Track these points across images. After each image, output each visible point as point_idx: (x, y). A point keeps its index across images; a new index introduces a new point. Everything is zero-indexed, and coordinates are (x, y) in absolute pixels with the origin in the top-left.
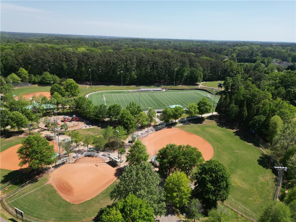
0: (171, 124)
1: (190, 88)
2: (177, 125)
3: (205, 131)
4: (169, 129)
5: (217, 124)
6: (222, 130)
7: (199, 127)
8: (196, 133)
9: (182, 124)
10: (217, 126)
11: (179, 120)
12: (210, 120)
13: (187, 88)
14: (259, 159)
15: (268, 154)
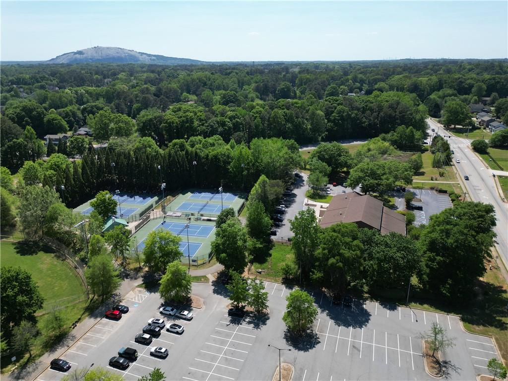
14: (16, 250)
15: (21, 240)
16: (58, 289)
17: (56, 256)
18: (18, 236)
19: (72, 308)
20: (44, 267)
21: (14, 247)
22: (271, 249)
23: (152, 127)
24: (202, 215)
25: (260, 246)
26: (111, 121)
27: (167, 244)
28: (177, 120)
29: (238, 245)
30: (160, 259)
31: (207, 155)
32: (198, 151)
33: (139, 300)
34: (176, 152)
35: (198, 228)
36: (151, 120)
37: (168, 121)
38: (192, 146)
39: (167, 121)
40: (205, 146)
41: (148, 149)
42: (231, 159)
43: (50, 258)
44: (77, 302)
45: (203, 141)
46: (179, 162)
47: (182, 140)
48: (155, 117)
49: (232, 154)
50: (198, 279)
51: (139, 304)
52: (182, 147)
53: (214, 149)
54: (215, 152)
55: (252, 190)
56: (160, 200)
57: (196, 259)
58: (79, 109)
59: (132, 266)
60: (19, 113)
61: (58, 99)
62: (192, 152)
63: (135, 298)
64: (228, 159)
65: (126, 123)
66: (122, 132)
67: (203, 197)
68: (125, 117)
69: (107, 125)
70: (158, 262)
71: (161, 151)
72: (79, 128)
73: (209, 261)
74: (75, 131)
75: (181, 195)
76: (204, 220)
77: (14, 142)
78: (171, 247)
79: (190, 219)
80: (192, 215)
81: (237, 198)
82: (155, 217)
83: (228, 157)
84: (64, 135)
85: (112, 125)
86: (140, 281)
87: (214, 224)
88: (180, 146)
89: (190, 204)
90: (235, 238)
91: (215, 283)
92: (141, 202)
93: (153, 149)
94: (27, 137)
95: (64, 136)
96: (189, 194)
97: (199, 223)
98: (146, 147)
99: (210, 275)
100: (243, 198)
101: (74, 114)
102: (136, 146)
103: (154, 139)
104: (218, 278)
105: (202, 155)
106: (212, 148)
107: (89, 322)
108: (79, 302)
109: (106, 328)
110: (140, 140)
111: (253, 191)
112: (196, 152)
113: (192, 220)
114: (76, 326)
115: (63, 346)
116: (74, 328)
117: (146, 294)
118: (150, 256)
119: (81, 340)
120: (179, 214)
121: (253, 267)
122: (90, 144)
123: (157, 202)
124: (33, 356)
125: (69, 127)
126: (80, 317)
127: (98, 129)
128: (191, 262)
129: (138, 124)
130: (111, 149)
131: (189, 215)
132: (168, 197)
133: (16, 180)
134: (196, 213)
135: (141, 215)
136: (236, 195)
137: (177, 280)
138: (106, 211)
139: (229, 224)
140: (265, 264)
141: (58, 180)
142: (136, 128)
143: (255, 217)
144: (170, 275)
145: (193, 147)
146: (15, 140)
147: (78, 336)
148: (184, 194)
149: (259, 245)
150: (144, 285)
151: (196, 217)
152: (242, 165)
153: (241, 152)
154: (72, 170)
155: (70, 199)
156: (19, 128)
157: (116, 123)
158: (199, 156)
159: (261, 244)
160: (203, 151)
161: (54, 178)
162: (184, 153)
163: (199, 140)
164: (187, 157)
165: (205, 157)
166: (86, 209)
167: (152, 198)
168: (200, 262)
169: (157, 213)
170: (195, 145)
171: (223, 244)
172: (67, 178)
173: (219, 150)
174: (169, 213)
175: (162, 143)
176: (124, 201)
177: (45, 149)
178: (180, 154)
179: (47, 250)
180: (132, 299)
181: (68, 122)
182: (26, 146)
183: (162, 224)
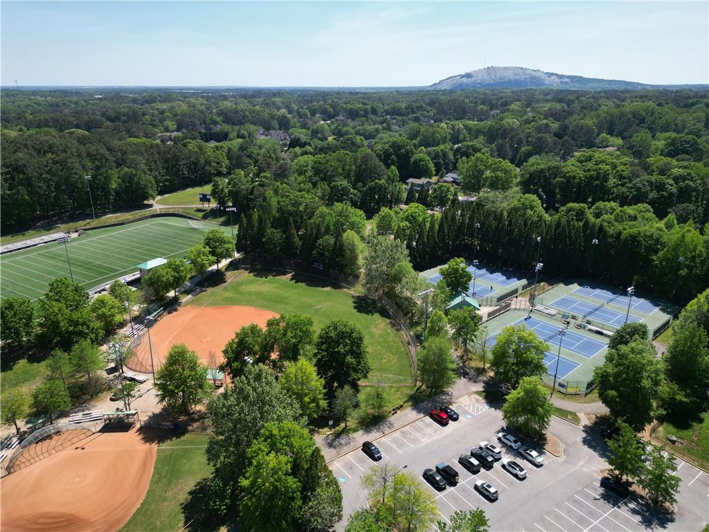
0: (168, 303)
1: (138, 217)
2: (183, 301)
3: (242, 293)
4: (174, 313)
5: (252, 274)
6: (270, 282)
7: (225, 289)
8: (231, 302)
9: (190, 296)
10: (255, 277)
12: (235, 272)
13: (130, 217)
14: (354, 305)
15: (361, 294)
16: (385, 363)
17: (391, 322)
18: (358, 290)
19: (396, 389)
20: (377, 331)
21: (353, 300)
22: (705, 411)
23: (542, 181)
24: (589, 322)
25: (684, 399)
26: (487, 168)
27: (527, 349)
28: (582, 174)
29: (642, 385)
30: (513, 367)
31: (620, 234)
32: (605, 224)
33: (473, 411)
34: (568, 222)
35: (579, 339)
36: (542, 171)
37: (568, 175)
38: (597, 215)
39: (565, 175)
40: (619, 219)
41: (529, 211)
42: (661, 245)
43: (385, 323)
44: (403, 384)
45: (618, 211)
46: (570, 237)
47: (582, 205)
48: (549, 167)
49: (665, 239)
50: (563, 413)
51: (473, 416)
52: (580, 215)
53: (634, 225)
54: (634, 230)
55: (689, 304)
56: (529, 285)
57: (566, 384)
58: (451, 149)
59: (474, 364)
60: (387, 150)
61: (430, 135)
62: (594, 225)
63: (469, 406)
64: (655, 244)
65: (506, 172)
66: (499, 184)
67: (597, 296)
68: (506, 164)
69: (481, 172)
70: (509, 370)
71: (547, 217)
72: (447, 173)
73: (586, 394)
74: (441, 177)
75: (562, 285)
76: (590, 330)
77: (376, 183)
78: (532, 355)
79: (568, 323)
80: (574, 318)
81: (657, 310)
82: (518, 307)
83: (658, 241)
84: (428, 180)
85: (488, 173)
86: (479, 387)
87: (607, 341)
88: (577, 213)
89: (573, 302)
90: (639, 373)
91: (587, 429)
92: (503, 282)
93: (535, 211)
94: (389, 178)
95: (429, 182)
96: (575, 287)
97: (581, 332)
98: (527, 208)
99: (583, 414)
100: (668, 313)
101: (445, 155)
102: (512, 206)
103: (540, 197)
104: (595, 423)
105: (611, 231)
106: (630, 223)
107: (410, 414)
108: (405, 386)
109: (428, 430)
110: (521, 197)
111: (692, 305)
112: (601, 225)
113: (571, 325)
114: (396, 413)
115: (378, 430)
116: (393, 414)
117: (484, 408)
118: (500, 358)
119: (398, 432)
120: (553, 312)
121: (661, 429)
122: (456, 194)
123: (524, 287)
124: (348, 428)
125: (435, 171)
126: (402, 404)
127: (469, 176)
128: (557, 386)
129: (522, 176)
130: (479, 205)
131: (568, 317)
132: (542, 284)
133: (370, 227)
134: (580, 316)
135: (500, 299)
136: (656, 305)
137: (532, 404)
138: (457, 283)
139: (632, 349)
140: (685, 432)
141: (410, 235)
142: (518, 180)
143: (684, 350)
144: (522, 394)
145: (599, 217)
146: (377, 181)
147: (396, 425)
148: (567, 284)
149: (681, 397)
150: (484, 394)
151: (579, 322)
152: (681, 258)
153: (683, 236)
154: (428, 225)
155: (418, 260)
156: (383, 167)
157: (494, 171)
158: (605, 233)
159: (686, 396)
160: (613, 225)
161: (408, 232)
162: (581, 224)
163: (612, 208)
164: (584, 232)
165: (615, 235)
166: (433, 275)
167: (519, 280)
168: (570, 390)
169: (521, 302)
170: (602, 215)
171: (616, 376)
172: (421, 234)
173: (642, 229)
174: (539, 307)
175: (550, 206)
176: (481, 276)
177: (405, 195)
178: (574, 225)
179: (384, 313)
180: (465, 406)
181: (436, 165)
182: (387, 188)
183: (526, 319)
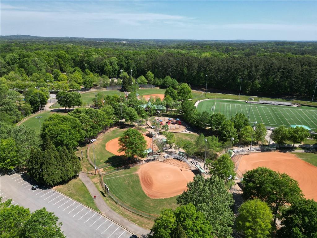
0: (287, 147)
2: (296, 151)
4: (282, 153)
9: (303, 151)
11: (301, 145)
